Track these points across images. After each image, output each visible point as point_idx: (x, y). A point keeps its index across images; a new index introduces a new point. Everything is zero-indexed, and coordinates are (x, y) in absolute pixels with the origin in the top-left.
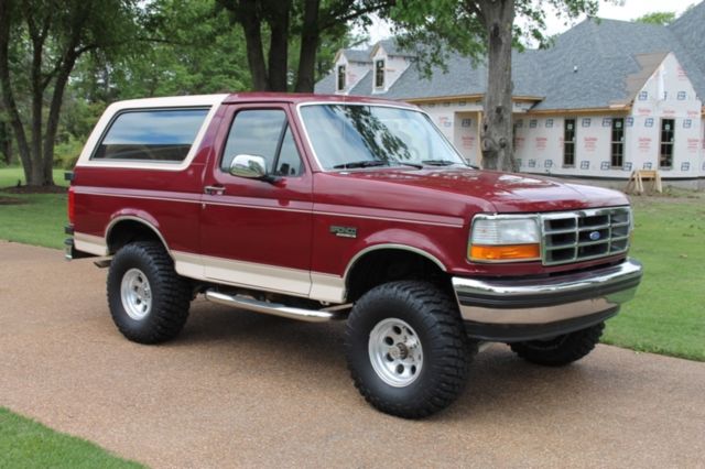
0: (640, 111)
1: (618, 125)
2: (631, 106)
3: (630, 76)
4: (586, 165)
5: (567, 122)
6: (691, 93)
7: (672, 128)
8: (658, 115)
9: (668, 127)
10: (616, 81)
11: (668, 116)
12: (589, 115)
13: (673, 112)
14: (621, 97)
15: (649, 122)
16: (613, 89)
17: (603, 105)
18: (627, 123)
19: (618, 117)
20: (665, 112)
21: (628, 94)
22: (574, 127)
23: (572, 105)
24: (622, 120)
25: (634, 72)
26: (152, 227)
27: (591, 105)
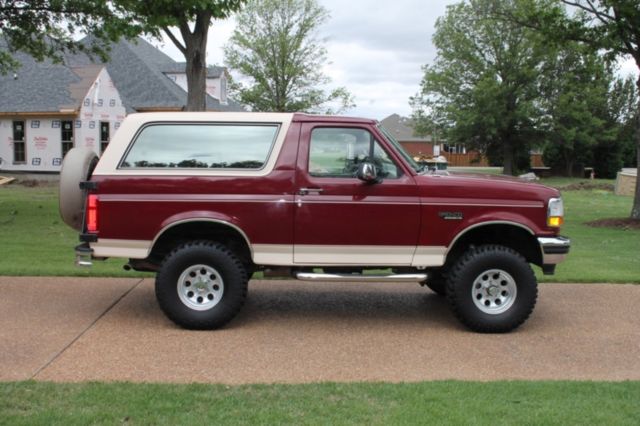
0: (86, 115)
1: (68, 127)
2: (79, 110)
3: (71, 85)
4: (38, 161)
5: (15, 124)
6: (119, 101)
7: (108, 129)
8: (98, 118)
9: (105, 129)
10: (59, 89)
11: (105, 120)
12: (37, 118)
13: (108, 116)
14: (69, 103)
15: (92, 124)
16: (58, 96)
17: (52, 109)
18: (75, 126)
19: (67, 120)
20: (103, 116)
21: (74, 100)
22: (23, 128)
23: (20, 108)
24: (71, 123)
25: (75, 82)
26: (225, 222)
27: (42, 109)
